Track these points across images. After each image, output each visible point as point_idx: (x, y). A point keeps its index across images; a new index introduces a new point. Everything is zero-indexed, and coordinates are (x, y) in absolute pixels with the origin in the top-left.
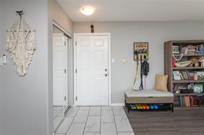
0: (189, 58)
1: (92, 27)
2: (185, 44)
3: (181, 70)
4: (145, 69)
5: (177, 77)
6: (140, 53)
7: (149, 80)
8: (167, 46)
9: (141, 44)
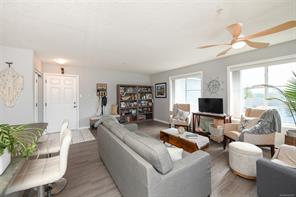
0: (130, 94)
1: (63, 69)
2: (129, 86)
3: (125, 102)
4: (104, 102)
5: (123, 105)
6: (101, 91)
7: (107, 109)
8: (119, 86)
9: (102, 85)
